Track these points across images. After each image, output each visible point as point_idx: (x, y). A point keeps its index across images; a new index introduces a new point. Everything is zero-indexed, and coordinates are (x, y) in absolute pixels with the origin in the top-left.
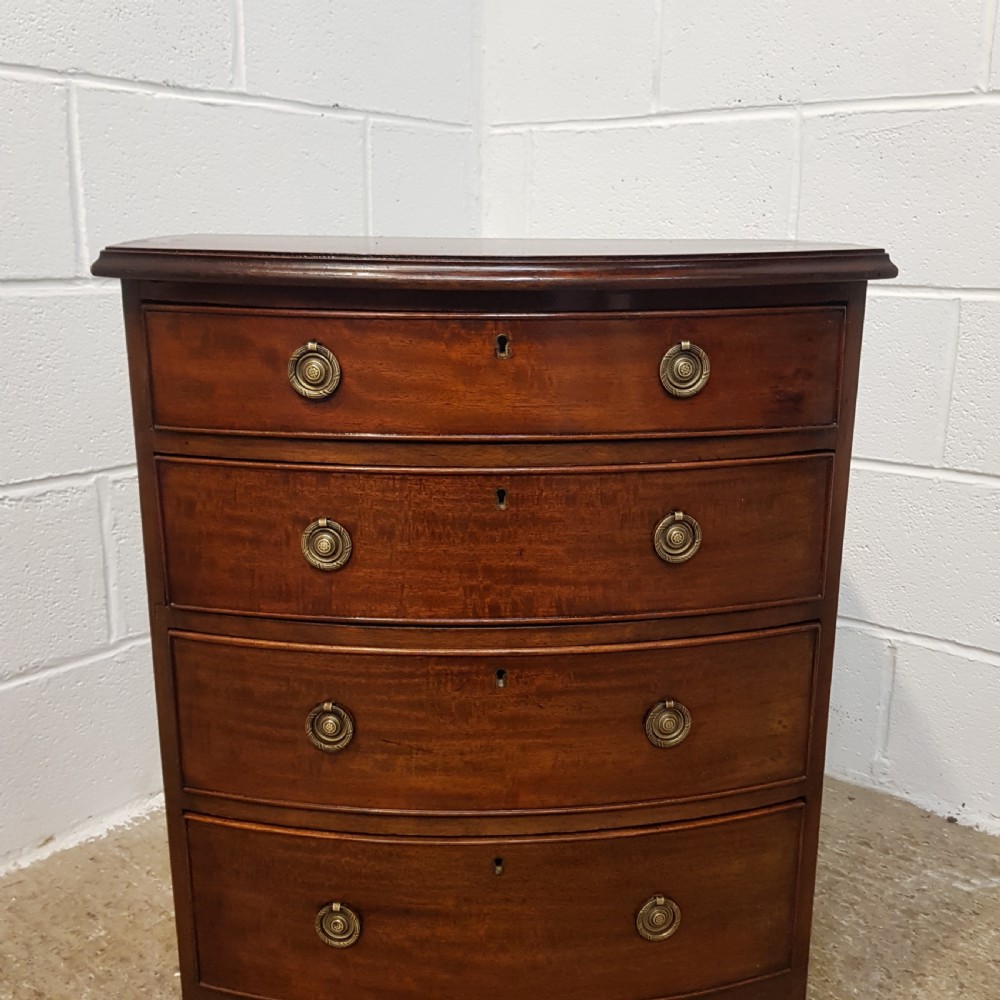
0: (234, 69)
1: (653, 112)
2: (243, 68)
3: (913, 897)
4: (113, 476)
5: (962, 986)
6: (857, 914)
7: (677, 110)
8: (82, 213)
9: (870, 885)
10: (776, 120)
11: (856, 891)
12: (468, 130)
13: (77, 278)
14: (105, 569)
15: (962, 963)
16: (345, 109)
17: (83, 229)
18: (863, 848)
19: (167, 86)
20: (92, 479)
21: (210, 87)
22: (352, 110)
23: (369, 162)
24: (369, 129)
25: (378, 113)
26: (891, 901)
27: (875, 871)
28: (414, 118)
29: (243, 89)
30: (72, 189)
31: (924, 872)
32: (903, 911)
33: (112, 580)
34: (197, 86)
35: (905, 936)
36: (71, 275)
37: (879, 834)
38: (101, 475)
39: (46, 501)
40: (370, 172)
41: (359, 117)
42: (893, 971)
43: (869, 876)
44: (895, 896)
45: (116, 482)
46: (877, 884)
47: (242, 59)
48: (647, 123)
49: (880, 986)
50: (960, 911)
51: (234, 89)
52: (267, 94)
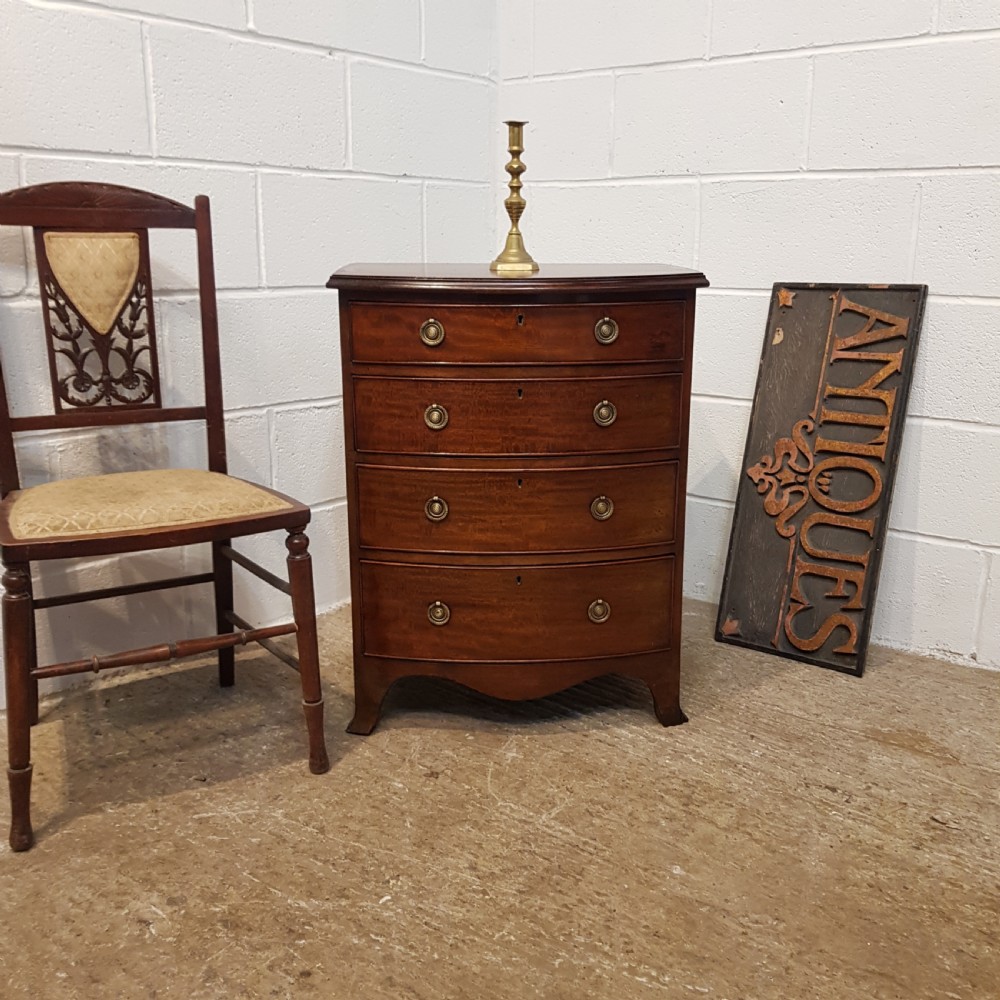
0: (346, 156)
1: (610, 177)
2: (351, 155)
4: (276, 409)
7: (623, 176)
8: (262, 247)
10: (685, 184)
12: (487, 185)
13: (259, 287)
14: (271, 466)
16: (410, 177)
17: (263, 258)
19: (308, 169)
20: (265, 411)
21: (333, 168)
22: (415, 177)
23: (425, 210)
24: (425, 189)
25: (430, 178)
28: (454, 180)
29: (351, 168)
30: (257, 234)
33: (274, 475)
34: (325, 168)
36: (257, 285)
38: (270, 408)
39: (240, 422)
40: (425, 216)
41: (419, 181)
42: (743, 684)
45: (277, 413)
47: (350, 150)
48: (605, 184)
51: (346, 168)
52: (364, 170)
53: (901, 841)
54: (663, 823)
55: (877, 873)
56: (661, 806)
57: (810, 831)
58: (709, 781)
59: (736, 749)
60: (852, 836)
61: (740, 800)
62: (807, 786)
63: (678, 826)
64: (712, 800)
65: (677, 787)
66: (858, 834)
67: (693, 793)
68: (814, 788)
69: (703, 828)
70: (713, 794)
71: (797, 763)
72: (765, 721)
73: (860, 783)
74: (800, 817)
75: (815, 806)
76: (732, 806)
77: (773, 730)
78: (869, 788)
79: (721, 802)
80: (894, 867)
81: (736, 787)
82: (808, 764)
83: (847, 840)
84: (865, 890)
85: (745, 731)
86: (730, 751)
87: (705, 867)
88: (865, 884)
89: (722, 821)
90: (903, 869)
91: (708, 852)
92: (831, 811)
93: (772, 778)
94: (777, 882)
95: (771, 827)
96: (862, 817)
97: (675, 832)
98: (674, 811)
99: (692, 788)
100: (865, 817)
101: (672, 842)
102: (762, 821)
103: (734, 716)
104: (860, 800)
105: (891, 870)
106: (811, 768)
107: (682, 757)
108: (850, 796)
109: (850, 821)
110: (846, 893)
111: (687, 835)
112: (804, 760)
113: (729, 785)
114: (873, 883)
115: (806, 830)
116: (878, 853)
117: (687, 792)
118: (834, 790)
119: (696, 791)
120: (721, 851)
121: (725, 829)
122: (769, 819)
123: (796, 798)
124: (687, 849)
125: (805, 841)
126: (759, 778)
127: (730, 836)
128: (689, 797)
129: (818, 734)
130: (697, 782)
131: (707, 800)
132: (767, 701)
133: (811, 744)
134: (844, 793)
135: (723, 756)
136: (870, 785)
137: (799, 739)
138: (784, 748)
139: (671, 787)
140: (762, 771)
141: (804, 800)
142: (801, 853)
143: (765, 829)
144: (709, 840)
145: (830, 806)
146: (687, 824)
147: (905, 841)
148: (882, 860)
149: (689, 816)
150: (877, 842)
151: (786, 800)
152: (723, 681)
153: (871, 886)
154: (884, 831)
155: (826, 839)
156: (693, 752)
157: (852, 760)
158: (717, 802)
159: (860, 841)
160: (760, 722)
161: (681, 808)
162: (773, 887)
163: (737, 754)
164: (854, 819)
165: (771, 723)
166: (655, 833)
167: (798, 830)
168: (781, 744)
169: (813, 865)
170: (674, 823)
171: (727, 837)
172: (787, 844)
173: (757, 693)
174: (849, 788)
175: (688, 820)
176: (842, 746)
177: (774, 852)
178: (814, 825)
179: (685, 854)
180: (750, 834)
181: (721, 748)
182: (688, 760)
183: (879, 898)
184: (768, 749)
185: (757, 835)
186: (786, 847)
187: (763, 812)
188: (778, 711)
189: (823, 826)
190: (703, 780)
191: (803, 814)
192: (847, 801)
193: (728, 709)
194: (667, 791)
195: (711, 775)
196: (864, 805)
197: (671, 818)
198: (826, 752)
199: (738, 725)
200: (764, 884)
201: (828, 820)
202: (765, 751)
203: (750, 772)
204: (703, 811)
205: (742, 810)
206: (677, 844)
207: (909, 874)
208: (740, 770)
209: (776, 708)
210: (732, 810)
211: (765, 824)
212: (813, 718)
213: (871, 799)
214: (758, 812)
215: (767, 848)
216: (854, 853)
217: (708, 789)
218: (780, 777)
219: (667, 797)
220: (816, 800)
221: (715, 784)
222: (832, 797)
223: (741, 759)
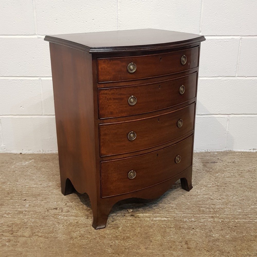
3: (14, 169)
5: (25, 179)
6: (2, 175)
9: (5, 170)
11: (2, 172)
15: (25, 176)
18: (2, 164)
26: (10, 171)
27: (6, 167)
31: (16, 164)
32: (12, 172)
35: (13, 176)
37: (5, 161)
42: (12, 182)
43: (4, 168)
44: (10, 170)
46: (6, 169)
49: (9, 185)
50: (24, 168)
53: (82, 218)
54: (7, 244)
55: (80, 231)
56: (4, 238)
57: (55, 226)
58: (16, 222)
59: (20, 207)
60: (68, 222)
61: (29, 224)
62: (48, 211)
63: (13, 243)
64: (20, 228)
65: (6, 229)
66: (69, 221)
67: (13, 228)
68: (50, 210)
69: (22, 240)
70: (19, 226)
71: (41, 204)
72: (25, 193)
73: (63, 203)
74: (50, 222)
75: (53, 217)
76: (28, 228)
77: (29, 195)
78: (66, 204)
79: (23, 228)
80: (84, 227)
81: (26, 220)
82: (45, 203)
83: (67, 224)
84: (79, 238)
85: (20, 199)
86: (18, 208)
87: (28, 253)
88: (78, 236)
89: (27, 234)
90: (86, 226)
91: (27, 247)
92: (59, 216)
93: (36, 212)
94: (53, 248)
95: (43, 230)
96: (68, 214)
97: (13, 245)
98: (9, 238)
99: (11, 227)
100: (69, 214)
101: (13, 249)
102: (39, 229)
103: (14, 195)
104: (65, 209)
105: (83, 229)
106: (46, 204)
107: (3, 217)
108: (62, 209)
109: (66, 218)
110: (74, 242)
111: (17, 245)
112: (43, 202)
113: (23, 221)
114: (80, 235)
115: (54, 226)
116: (77, 225)
117: (10, 229)
118: (56, 209)
119: (13, 227)
120: (31, 245)
121: (29, 237)
122: (41, 227)
123: (46, 216)
124: (20, 250)
125: (55, 230)
126: (32, 214)
127: (32, 239)
128: (12, 231)
129: (44, 191)
130: (12, 224)
131: (18, 229)
132: (23, 185)
133: (43, 195)
134: (60, 209)
135: (16, 211)
136: (66, 203)
137: (39, 195)
138: (35, 200)
139: (4, 229)
140: (32, 211)
141: (49, 216)
142: (56, 234)
143: (41, 231)
144: (25, 243)
145: (58, 215)
146: (15, 241)
147: (83, 217)
148: (79, 226)
149: (15, 237)
150: (76, 221)
151: (43, 218)
152: (4, 183)
153: (80, 236)
154: (77, 217)
155: (61, 226)
156: (5, 213)
157: (58, 196)
158: (22, 228)
159: (71, 223)
160: (23, 193)
161: (11, 235)
162: (52, 250)
163: (21, 208)
164: (66, 216)
165: (27, 193)
166: (6, 249)
167: (52, 227)
168: (34, 199)
169: (61, 237)
170: (11, 242)
171: (31, 239)
172: (51, 233)
173: (18, 183)
174: (60, 206)
175: (15, 239)
176: (53, 193)
177: (47, 238)
178: (56, 223)
179: (20, 252)
180: (37, 235)
181: (14, 208)
182: (5, 217)
183: (84, 239)
184: (30, 203)
185: (40, 234)
186: (51, 235)
187: (38, 225)
188: (27, 187)
189: (58, 223)
190: (14, 222)
191: (51, 221)
192: (62, 211)
193: (11, 193)
194: (3, 231)
195: (16, 219)
196: (67, 210)
197: (9, 241)
198: (49, 196)
199: (17, 197)
200: (49, 250)
201: (59, 220)
202: (30, 204)
203: (28, 213)
204: (19, 234)
205: (32, 228)
206: (16, 249)
207: (89, 228)
208: (24, 214)
209: (26, 187)
210: (28, 229)
211: (41, 230)
212: (40, 186)
213: (68, 207)
214: (37, 226)
215: (45, 238)
216: (71, 228)
217: (17, 225)
218: (38, 211)
219: (4, 234)
220: (53, 214)
221: (19, 222)
222: (57, 211)
223: (23, 210)
